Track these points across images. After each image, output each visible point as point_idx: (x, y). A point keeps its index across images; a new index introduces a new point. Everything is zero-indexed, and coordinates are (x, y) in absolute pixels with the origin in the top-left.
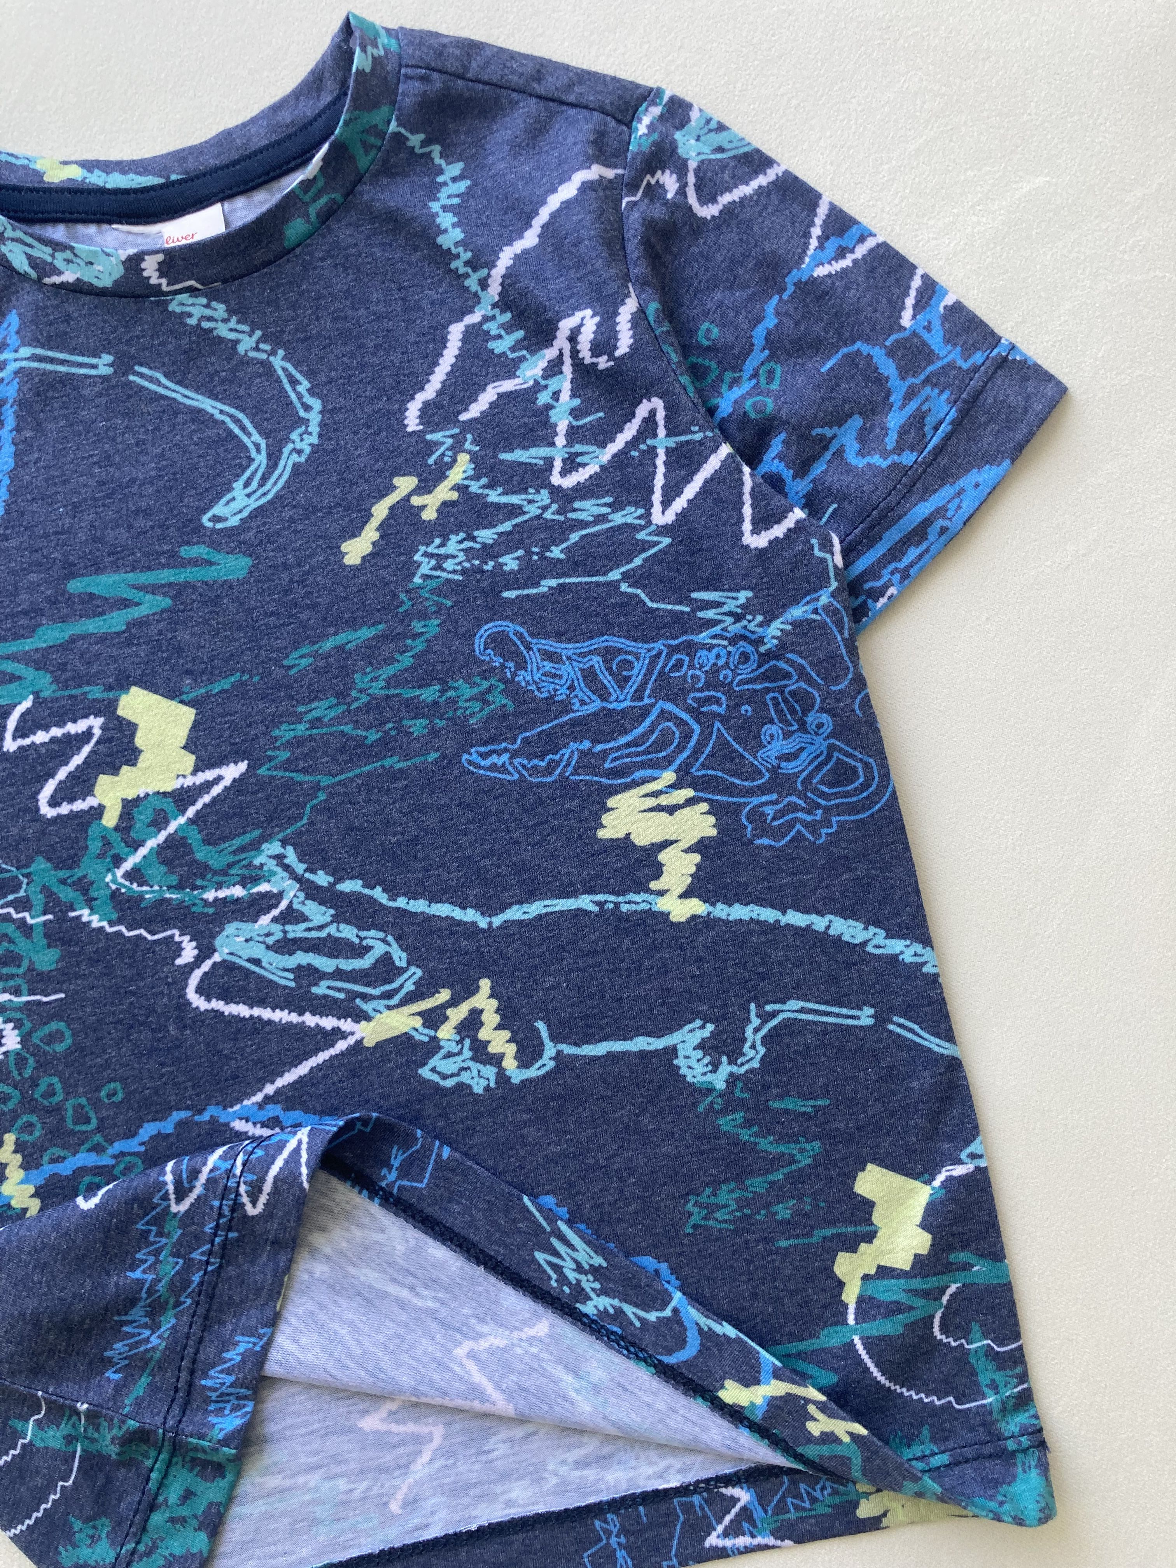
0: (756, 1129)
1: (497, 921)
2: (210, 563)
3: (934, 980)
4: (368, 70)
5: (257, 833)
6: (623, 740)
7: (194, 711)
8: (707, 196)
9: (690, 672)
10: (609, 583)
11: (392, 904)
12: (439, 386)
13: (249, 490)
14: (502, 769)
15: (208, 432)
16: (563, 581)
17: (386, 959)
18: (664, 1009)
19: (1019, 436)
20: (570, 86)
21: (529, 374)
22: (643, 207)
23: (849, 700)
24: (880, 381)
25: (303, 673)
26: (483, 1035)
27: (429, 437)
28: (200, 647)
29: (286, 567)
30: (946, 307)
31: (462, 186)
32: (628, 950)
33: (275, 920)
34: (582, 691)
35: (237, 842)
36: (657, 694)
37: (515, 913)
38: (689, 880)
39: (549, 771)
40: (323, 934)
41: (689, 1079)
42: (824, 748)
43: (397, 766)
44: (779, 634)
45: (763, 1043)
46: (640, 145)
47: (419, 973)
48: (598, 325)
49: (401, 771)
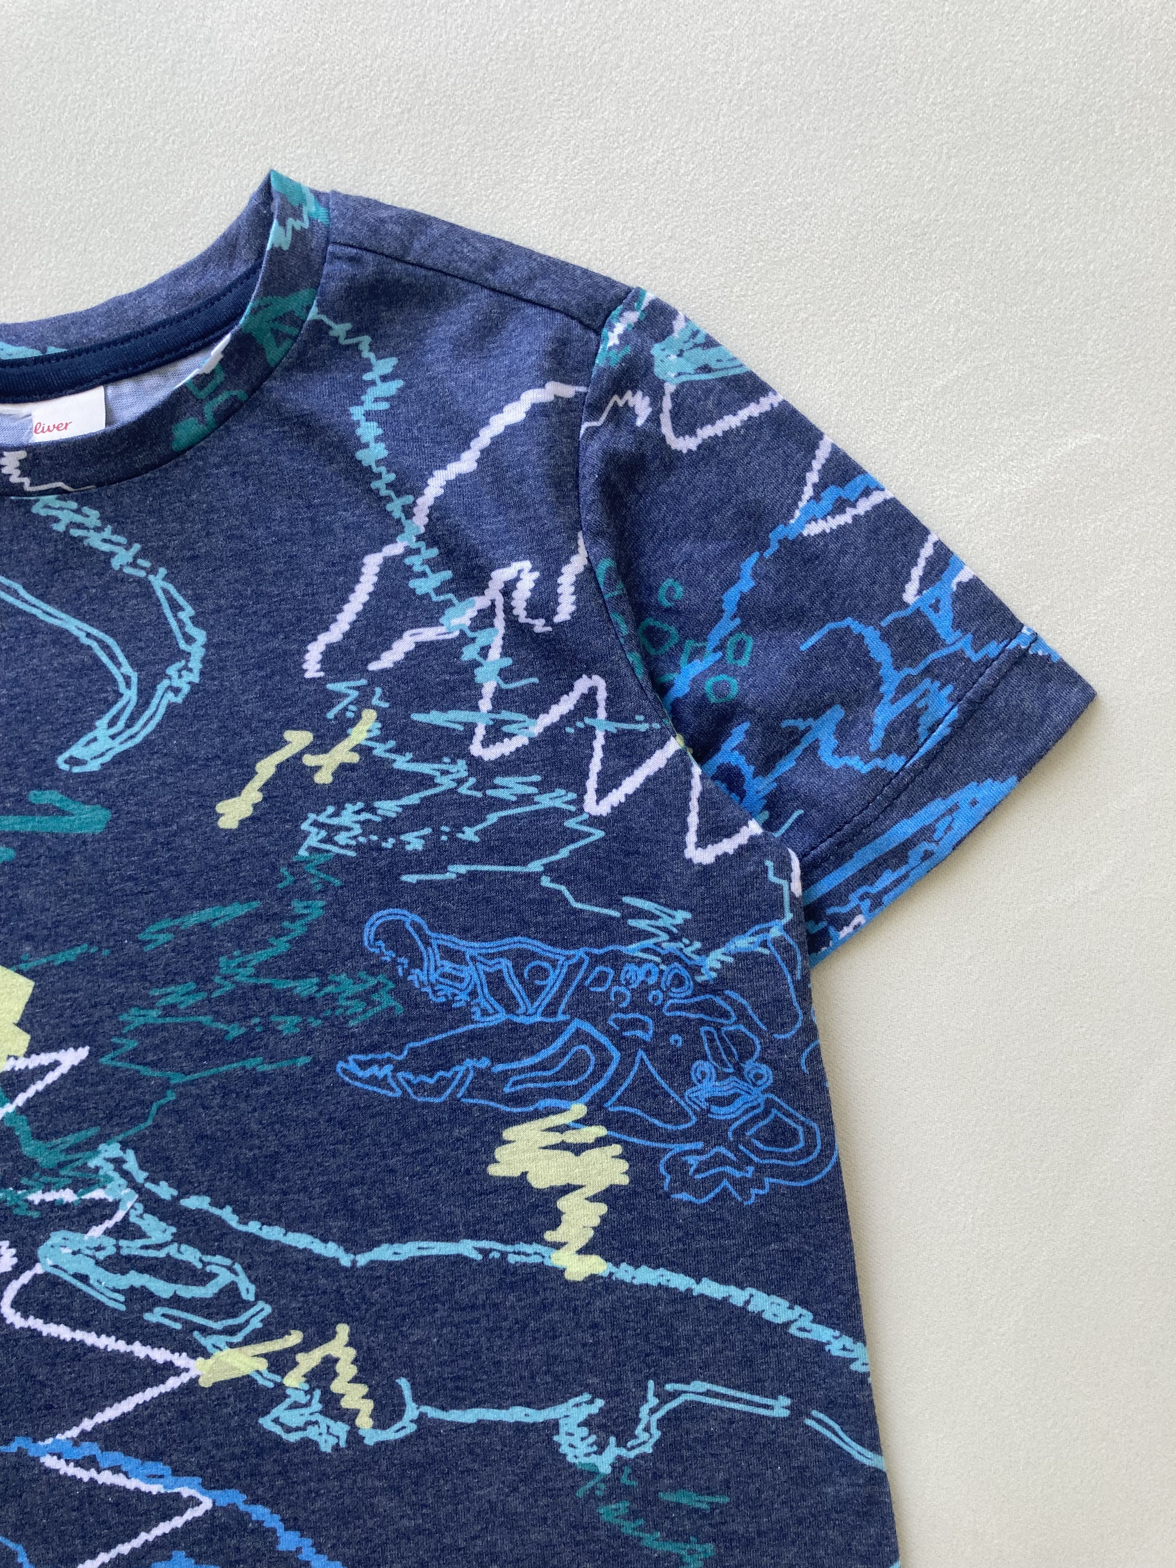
0: (641, 1522)
1: (363, 1260)
2: (63, 813)
3: (862, 1380)
4: (286, 247)
5: (93, 1131)
6: (528, 1062)
7: (32, 984)
8: (684, 428)
9: (615, 989)
10: (528, 875)
11: (242, 1228)
12: (347, 627)
13: (114, 731)
14: (382, 1083)
15: (72, 658)
16: (473, 868)
17: (232, 1290)
18: (549, 1379)
19: (1030, 750)
20: (530, 280)
21: (455, 622)
22: (605, 435)
23: (794, 1053)
24: (870, 666)
25: (161, 952)
26: (336, 1386)
27: (330, 686)
28: (44, 910)
29: (150, 825)
30: (959, 584)
31: (393, 387)
32: (512, 1307)
33: (108, 1233)
34: (486, 999)
35: (71, 1139)
36: (573, 1010)
37: (385, 1253)
38: (591, 1233)
39: (438, 1090)
40: (162, 1254)
41: (570, 1459)
42: (761, 1099)
43: (260, 1069)
44: (718, 966)
45: (659, 1427)
46: (608, 359)
47: (268, 1309)
48: (538, 582)
49: (264, 1074)
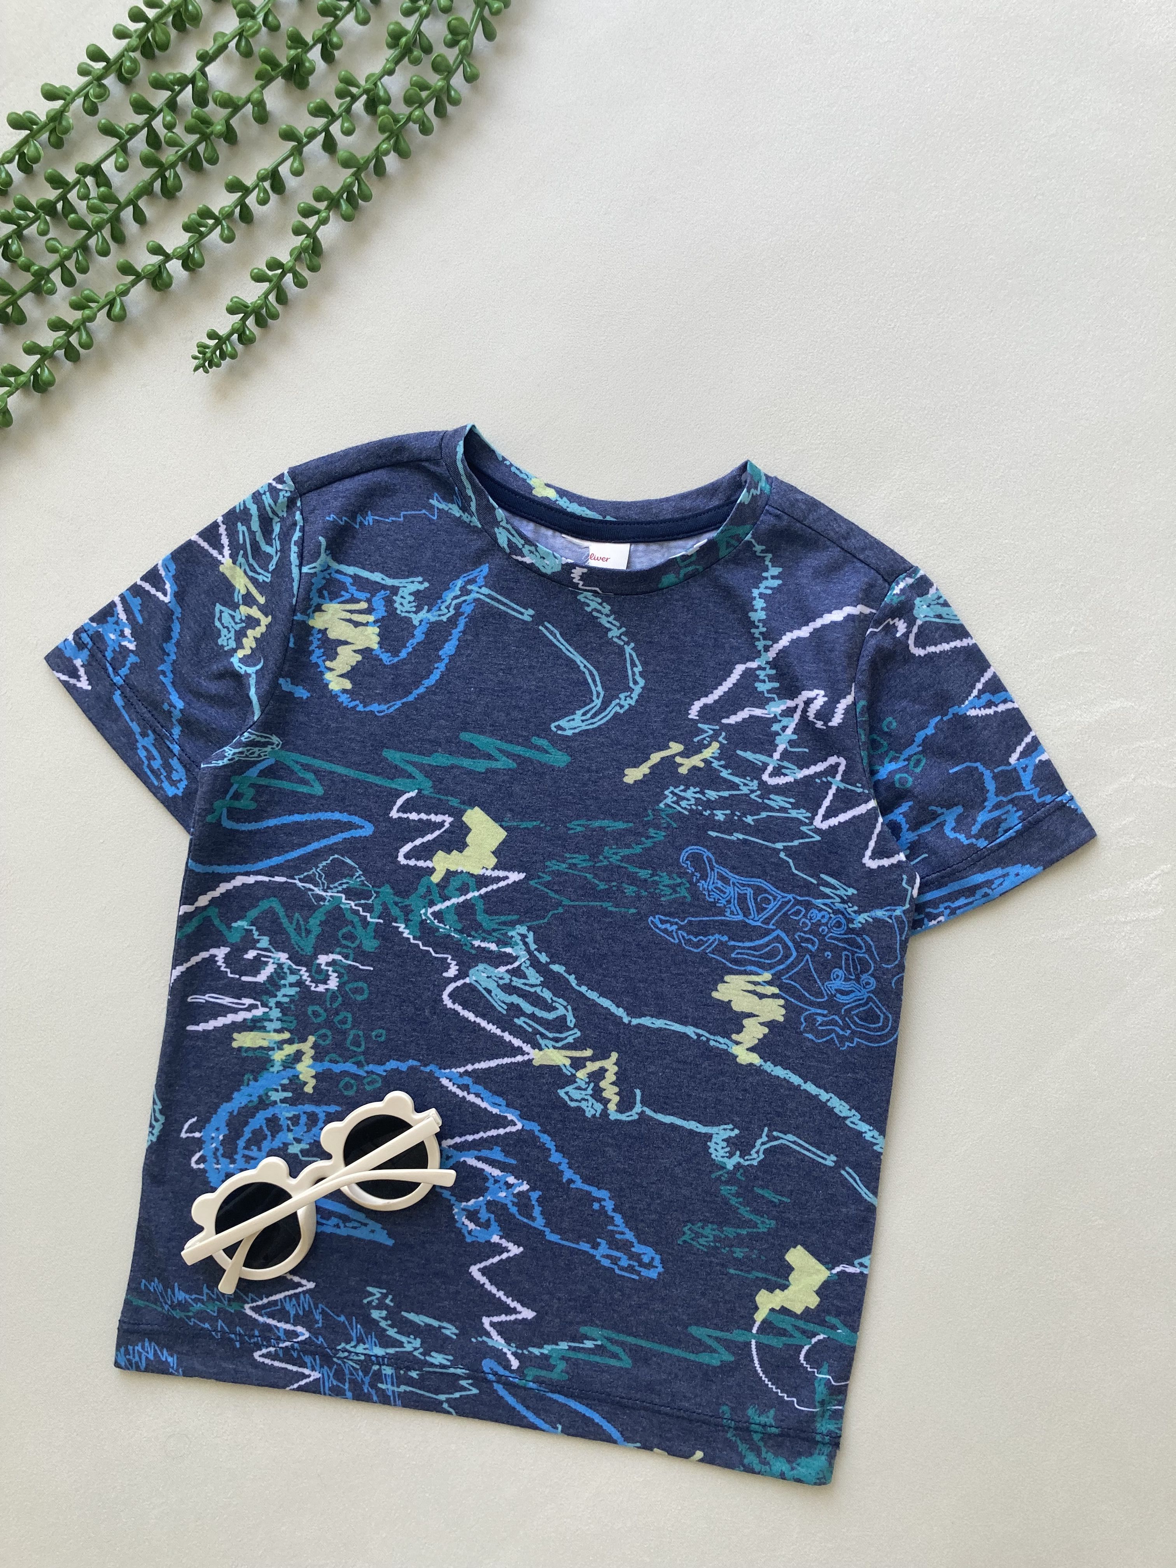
0: (741, 1200)
1: (635, 1022)
2: (547, 752)
3: (878, 1156)
4: (746, 503)
5: (515, 917)
6: (748, 944)
7: (506, 834)
8: (921, 642)
9: (803, 920)
10: (774, 849)
11: (577, 988)
12: (717, 698)
13: (584, 718)
14: (670, 934)
15: (573, 675)
16: (746, 837)
17: (563, 1018)
18: (713, 1111)
19: (1053, 856)
20: (863, 550)
21: (773, 709)
22: (879, 637)
23: (890, 976)
24: (983, 790)
25: (576, 835)
26: (602, 1084)
27: (700, 725)
28: (523, 798)
29: (589, 770)
30: (1040, 761)
31: (776, 583)
32: (705, 1068)
33: (508, 971)
34: (734, 906)
35: (503, 918)
36: (778, 925)
37: (647, 1021)
38: (757, 1041)
39: (697, 945)
40: (532, 990)
41: (713, 1156)
42: (865, 997)
43: (610, 909)
44: (864, 922)
45: (764, 1153)
46: (892, 600)
47: (579, 1034)
48: (825, 703)
49: (611, 912)
